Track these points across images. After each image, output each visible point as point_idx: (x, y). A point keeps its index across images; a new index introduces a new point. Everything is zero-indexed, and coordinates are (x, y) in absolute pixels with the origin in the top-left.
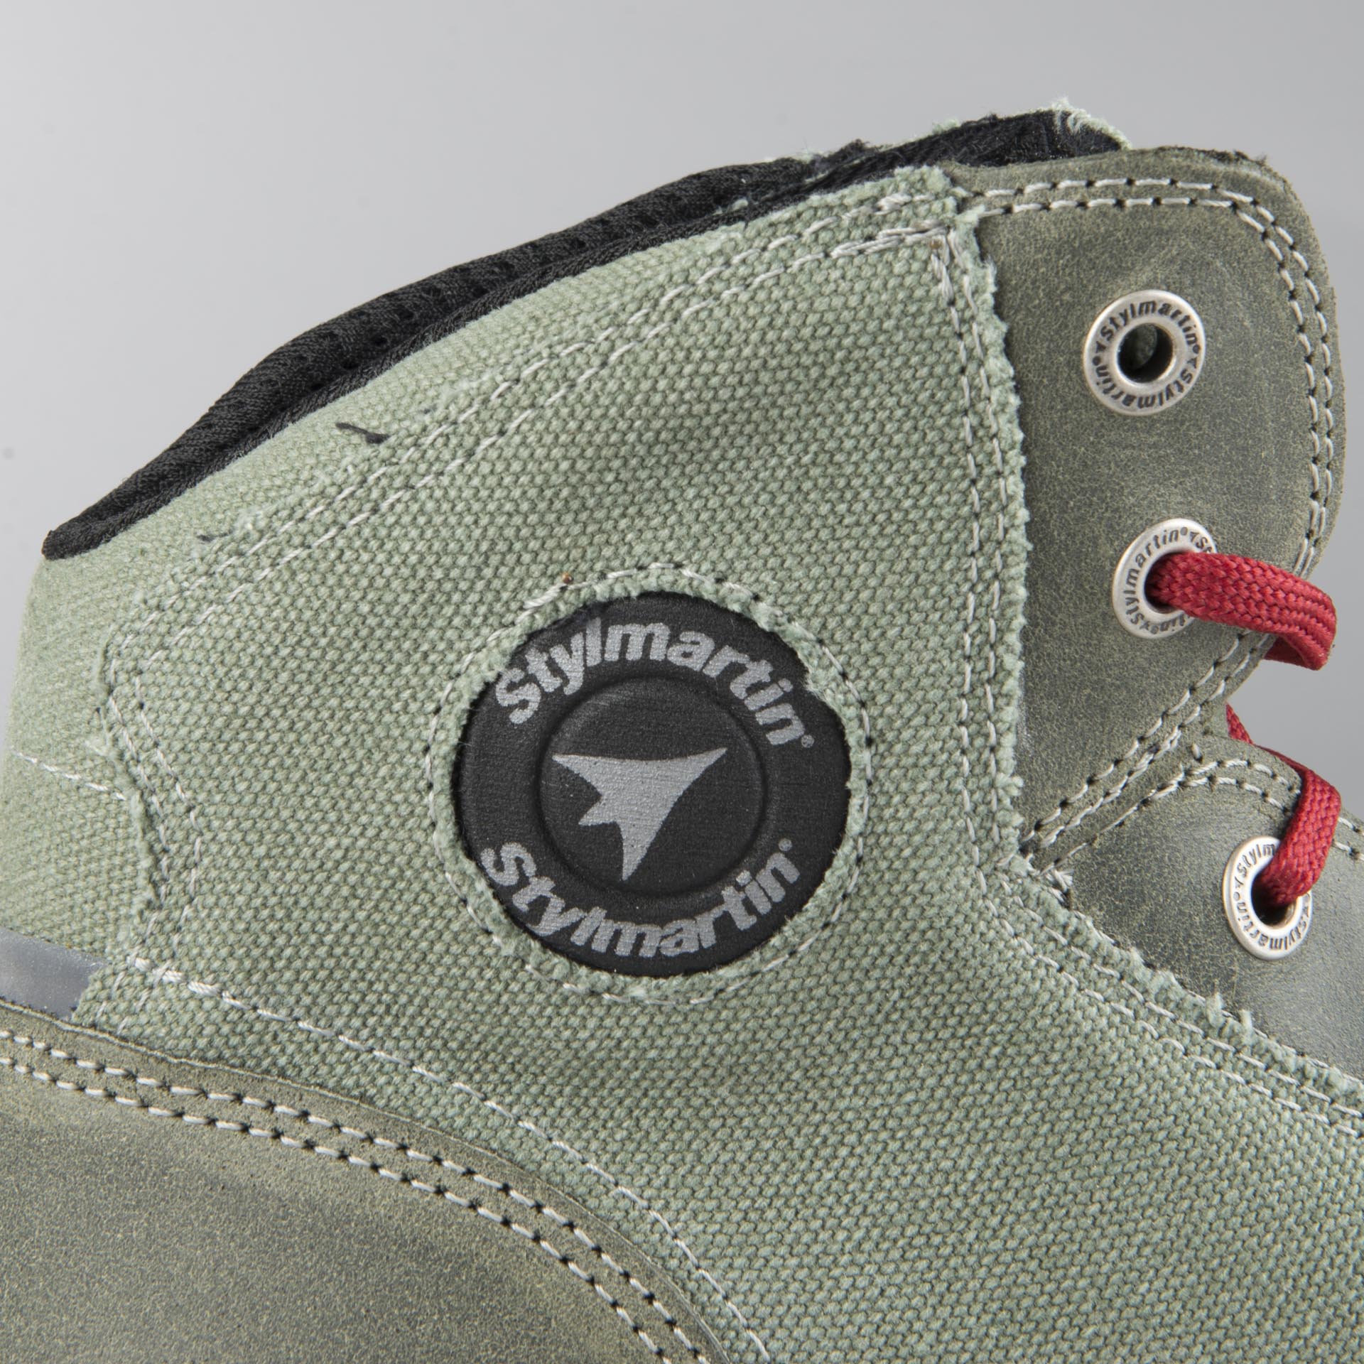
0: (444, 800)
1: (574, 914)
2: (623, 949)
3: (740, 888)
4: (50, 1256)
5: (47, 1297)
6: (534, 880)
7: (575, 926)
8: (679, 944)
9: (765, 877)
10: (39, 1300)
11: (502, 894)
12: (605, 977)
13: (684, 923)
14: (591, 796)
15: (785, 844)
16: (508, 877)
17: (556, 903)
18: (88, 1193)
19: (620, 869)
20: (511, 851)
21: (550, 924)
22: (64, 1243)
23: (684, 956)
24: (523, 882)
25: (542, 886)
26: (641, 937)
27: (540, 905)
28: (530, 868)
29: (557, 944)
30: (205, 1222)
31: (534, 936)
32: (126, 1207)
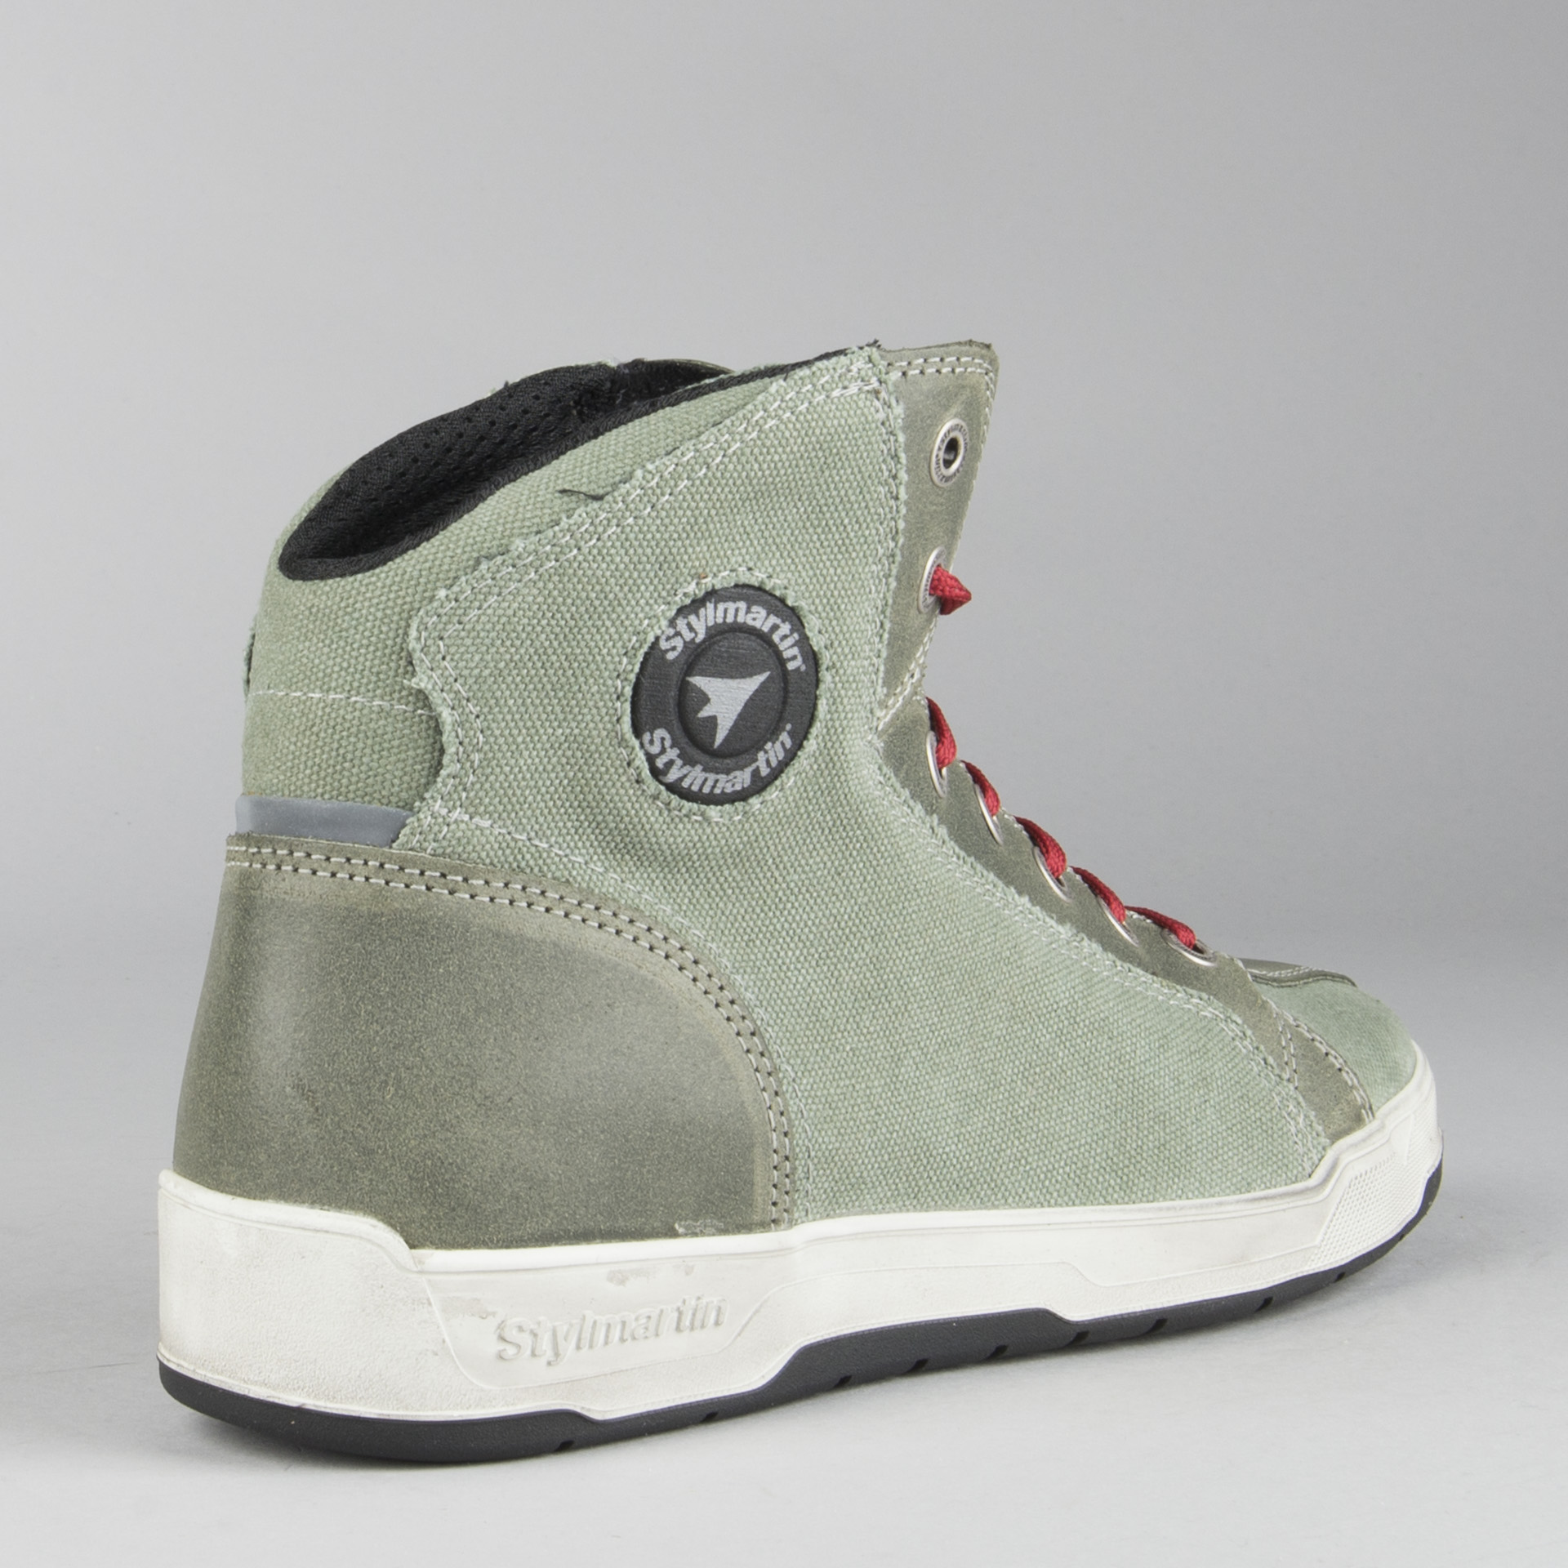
0: (628, 706)
1: (687, 768)
2: (706, 790)
3: (766, 752)
4: (395, 987)
5: (395, 1011)
6: (669, 750)
7: (685, 776)
8: (733, 785)
9: (778, 745)
10: (389, 1013)
11: (651, 759)
12: (695, 806)
13: (738, 773)
14: (705, 700)
15: (789, 727)
16: (655, 749)
17: (679, 762)
18: (418, 947)
19: (713, 742)
20: (660, 733)
21: (672, 776)
22: (404, 977)
23: (736, 792)
24: (663, 751)
25: (673, 753)
26: (717, 781)
27: (670, 763)
28: (668, 743)
29: (673, 788)
30: (494, 958)
31: (661, 783)
32: (444, 953)
